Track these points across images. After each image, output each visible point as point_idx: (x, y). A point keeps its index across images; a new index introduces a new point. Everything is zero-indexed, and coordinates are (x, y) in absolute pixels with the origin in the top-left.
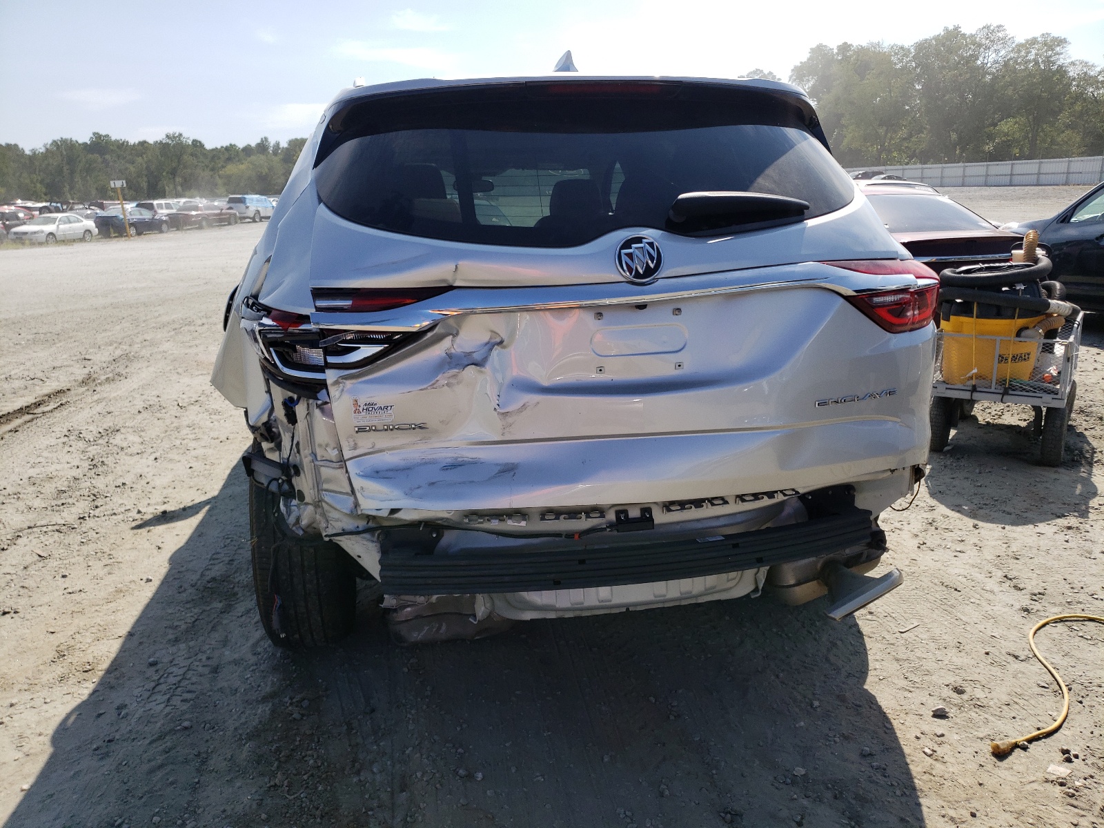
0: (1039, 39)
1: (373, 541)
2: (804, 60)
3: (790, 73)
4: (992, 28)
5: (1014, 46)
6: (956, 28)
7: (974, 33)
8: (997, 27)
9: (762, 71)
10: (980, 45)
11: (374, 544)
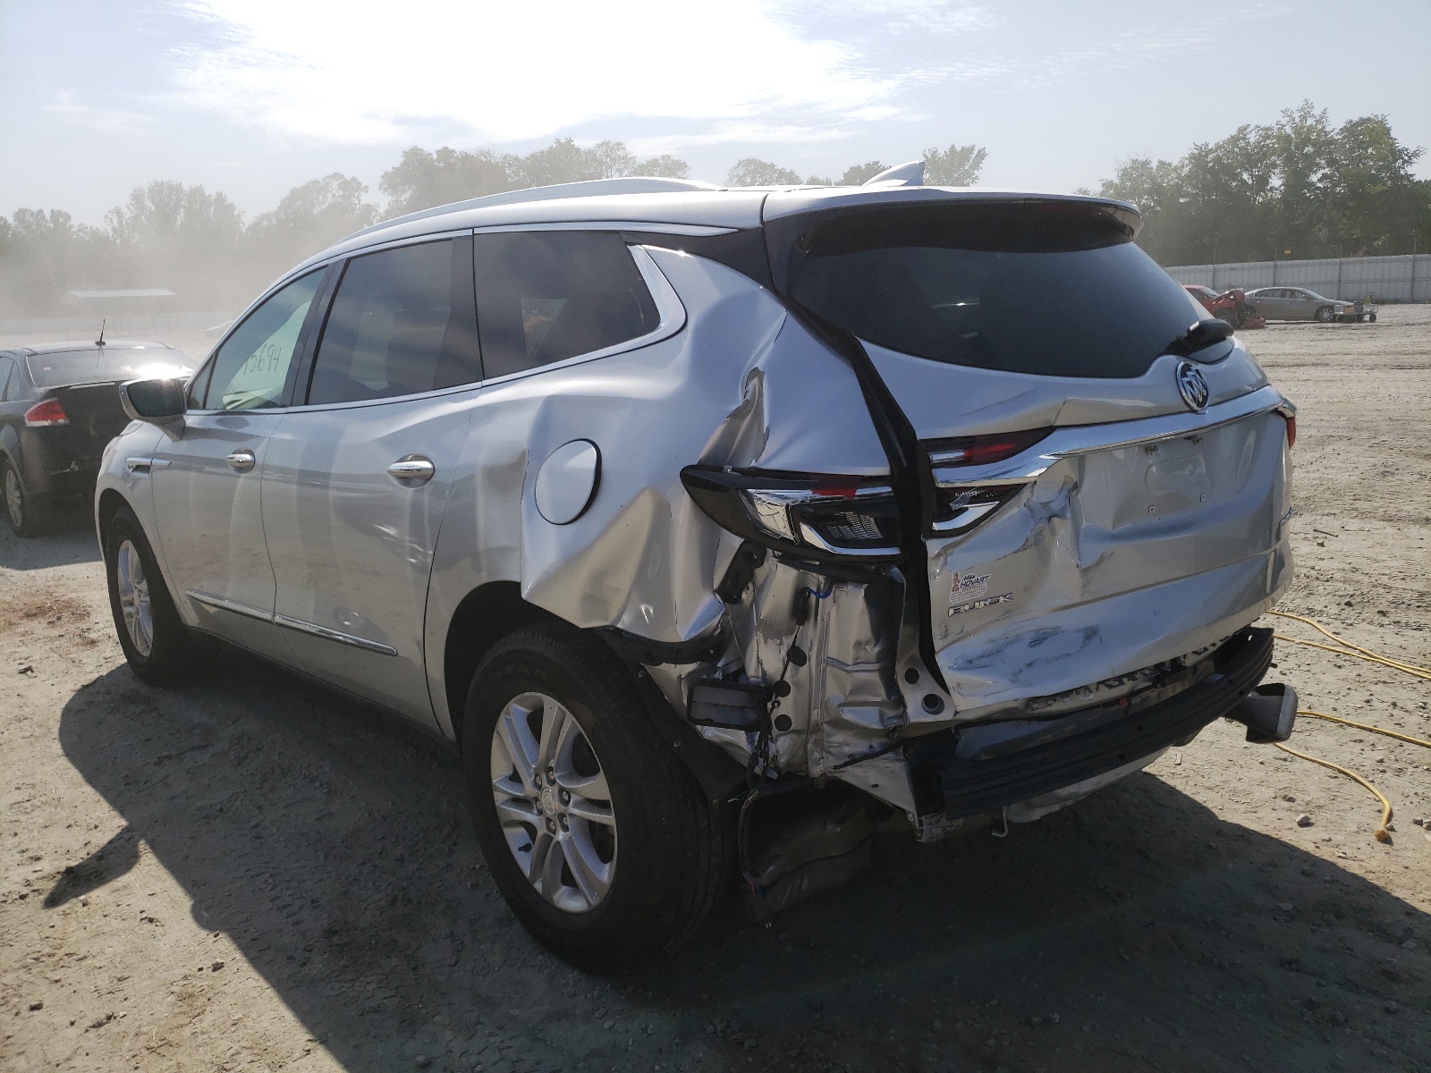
0: (660, 161)
1: (899, 760)
2: (397, 165)
3: (379, 181)
4: (611, 145)
5: (636, 166)
6: (569, 141)
7: (593, 148)
8: (616, 144)
9: (342, 176)
10: (601, 163)
11: (903, 764)
